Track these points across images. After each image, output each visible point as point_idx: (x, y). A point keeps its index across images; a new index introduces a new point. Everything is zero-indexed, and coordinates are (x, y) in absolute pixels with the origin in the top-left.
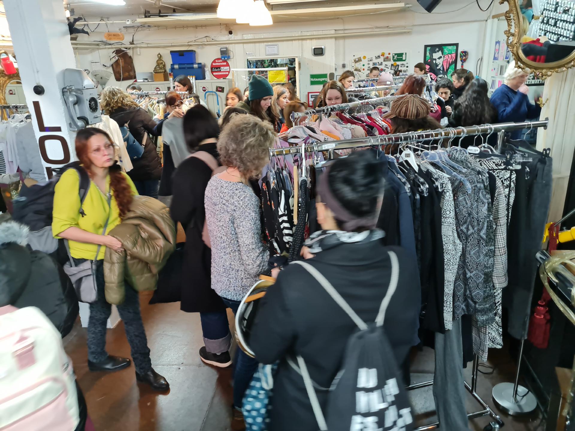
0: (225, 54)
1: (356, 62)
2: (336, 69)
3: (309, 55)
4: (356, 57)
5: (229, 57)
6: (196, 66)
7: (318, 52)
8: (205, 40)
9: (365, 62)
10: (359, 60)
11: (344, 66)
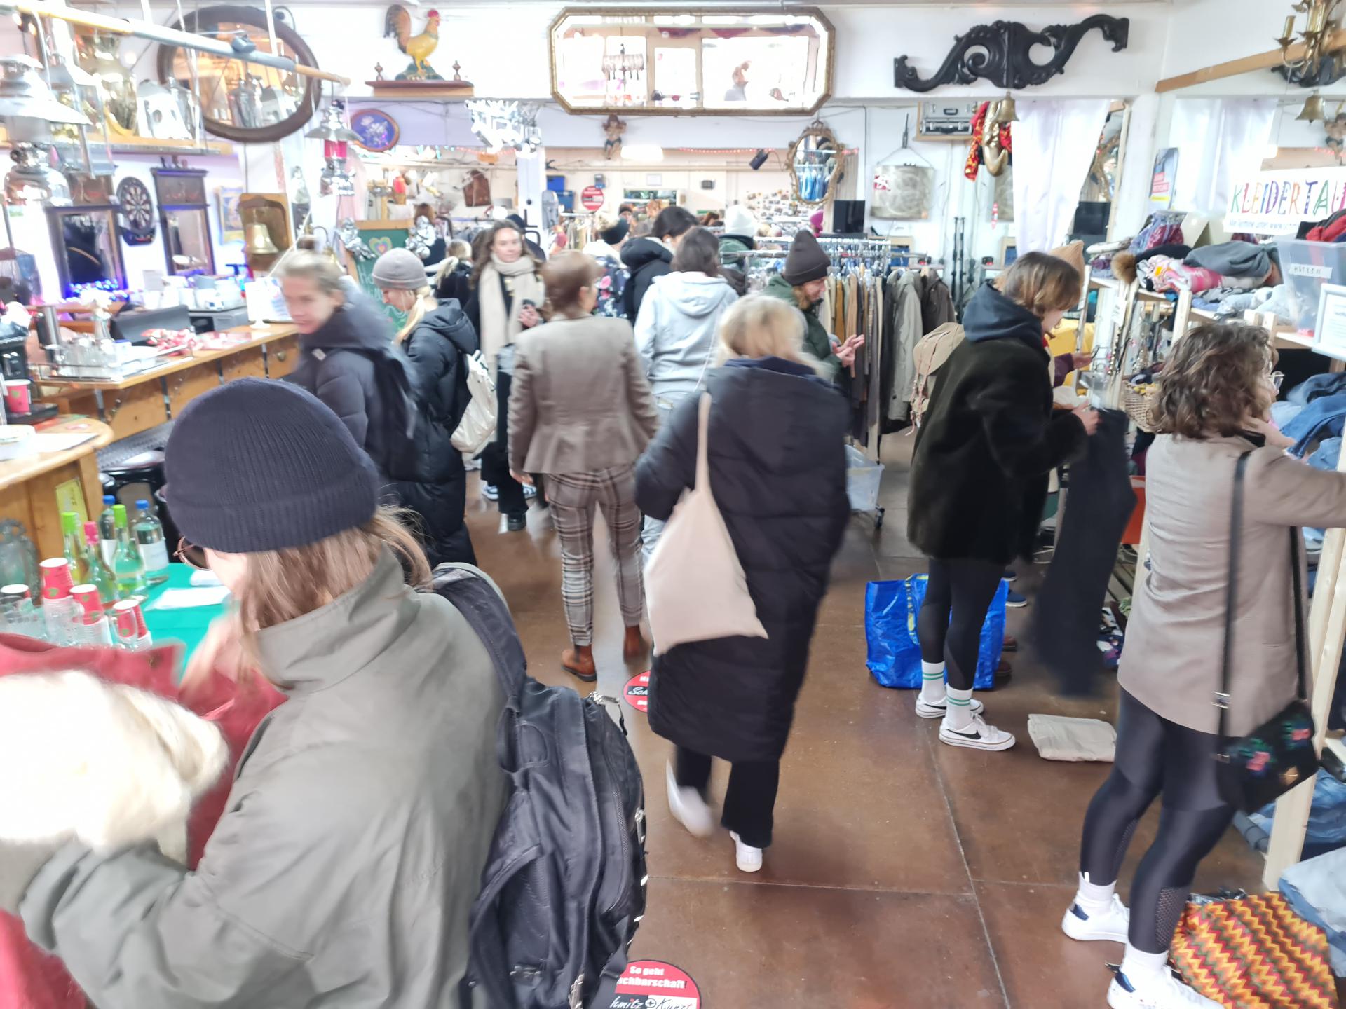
0: (600, 183)
1: (750, 198)
2: (727, 206)
3: (696, 188)
4: (751, 193)
5: (604, 186)
6: (566, 194)
7: (708, 185)
8: (578, 164)
9: (759, 199)
10: (754, 197)
11: (736, 202)
